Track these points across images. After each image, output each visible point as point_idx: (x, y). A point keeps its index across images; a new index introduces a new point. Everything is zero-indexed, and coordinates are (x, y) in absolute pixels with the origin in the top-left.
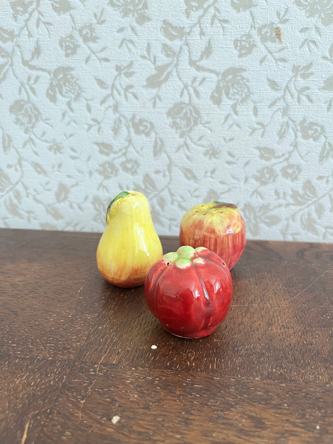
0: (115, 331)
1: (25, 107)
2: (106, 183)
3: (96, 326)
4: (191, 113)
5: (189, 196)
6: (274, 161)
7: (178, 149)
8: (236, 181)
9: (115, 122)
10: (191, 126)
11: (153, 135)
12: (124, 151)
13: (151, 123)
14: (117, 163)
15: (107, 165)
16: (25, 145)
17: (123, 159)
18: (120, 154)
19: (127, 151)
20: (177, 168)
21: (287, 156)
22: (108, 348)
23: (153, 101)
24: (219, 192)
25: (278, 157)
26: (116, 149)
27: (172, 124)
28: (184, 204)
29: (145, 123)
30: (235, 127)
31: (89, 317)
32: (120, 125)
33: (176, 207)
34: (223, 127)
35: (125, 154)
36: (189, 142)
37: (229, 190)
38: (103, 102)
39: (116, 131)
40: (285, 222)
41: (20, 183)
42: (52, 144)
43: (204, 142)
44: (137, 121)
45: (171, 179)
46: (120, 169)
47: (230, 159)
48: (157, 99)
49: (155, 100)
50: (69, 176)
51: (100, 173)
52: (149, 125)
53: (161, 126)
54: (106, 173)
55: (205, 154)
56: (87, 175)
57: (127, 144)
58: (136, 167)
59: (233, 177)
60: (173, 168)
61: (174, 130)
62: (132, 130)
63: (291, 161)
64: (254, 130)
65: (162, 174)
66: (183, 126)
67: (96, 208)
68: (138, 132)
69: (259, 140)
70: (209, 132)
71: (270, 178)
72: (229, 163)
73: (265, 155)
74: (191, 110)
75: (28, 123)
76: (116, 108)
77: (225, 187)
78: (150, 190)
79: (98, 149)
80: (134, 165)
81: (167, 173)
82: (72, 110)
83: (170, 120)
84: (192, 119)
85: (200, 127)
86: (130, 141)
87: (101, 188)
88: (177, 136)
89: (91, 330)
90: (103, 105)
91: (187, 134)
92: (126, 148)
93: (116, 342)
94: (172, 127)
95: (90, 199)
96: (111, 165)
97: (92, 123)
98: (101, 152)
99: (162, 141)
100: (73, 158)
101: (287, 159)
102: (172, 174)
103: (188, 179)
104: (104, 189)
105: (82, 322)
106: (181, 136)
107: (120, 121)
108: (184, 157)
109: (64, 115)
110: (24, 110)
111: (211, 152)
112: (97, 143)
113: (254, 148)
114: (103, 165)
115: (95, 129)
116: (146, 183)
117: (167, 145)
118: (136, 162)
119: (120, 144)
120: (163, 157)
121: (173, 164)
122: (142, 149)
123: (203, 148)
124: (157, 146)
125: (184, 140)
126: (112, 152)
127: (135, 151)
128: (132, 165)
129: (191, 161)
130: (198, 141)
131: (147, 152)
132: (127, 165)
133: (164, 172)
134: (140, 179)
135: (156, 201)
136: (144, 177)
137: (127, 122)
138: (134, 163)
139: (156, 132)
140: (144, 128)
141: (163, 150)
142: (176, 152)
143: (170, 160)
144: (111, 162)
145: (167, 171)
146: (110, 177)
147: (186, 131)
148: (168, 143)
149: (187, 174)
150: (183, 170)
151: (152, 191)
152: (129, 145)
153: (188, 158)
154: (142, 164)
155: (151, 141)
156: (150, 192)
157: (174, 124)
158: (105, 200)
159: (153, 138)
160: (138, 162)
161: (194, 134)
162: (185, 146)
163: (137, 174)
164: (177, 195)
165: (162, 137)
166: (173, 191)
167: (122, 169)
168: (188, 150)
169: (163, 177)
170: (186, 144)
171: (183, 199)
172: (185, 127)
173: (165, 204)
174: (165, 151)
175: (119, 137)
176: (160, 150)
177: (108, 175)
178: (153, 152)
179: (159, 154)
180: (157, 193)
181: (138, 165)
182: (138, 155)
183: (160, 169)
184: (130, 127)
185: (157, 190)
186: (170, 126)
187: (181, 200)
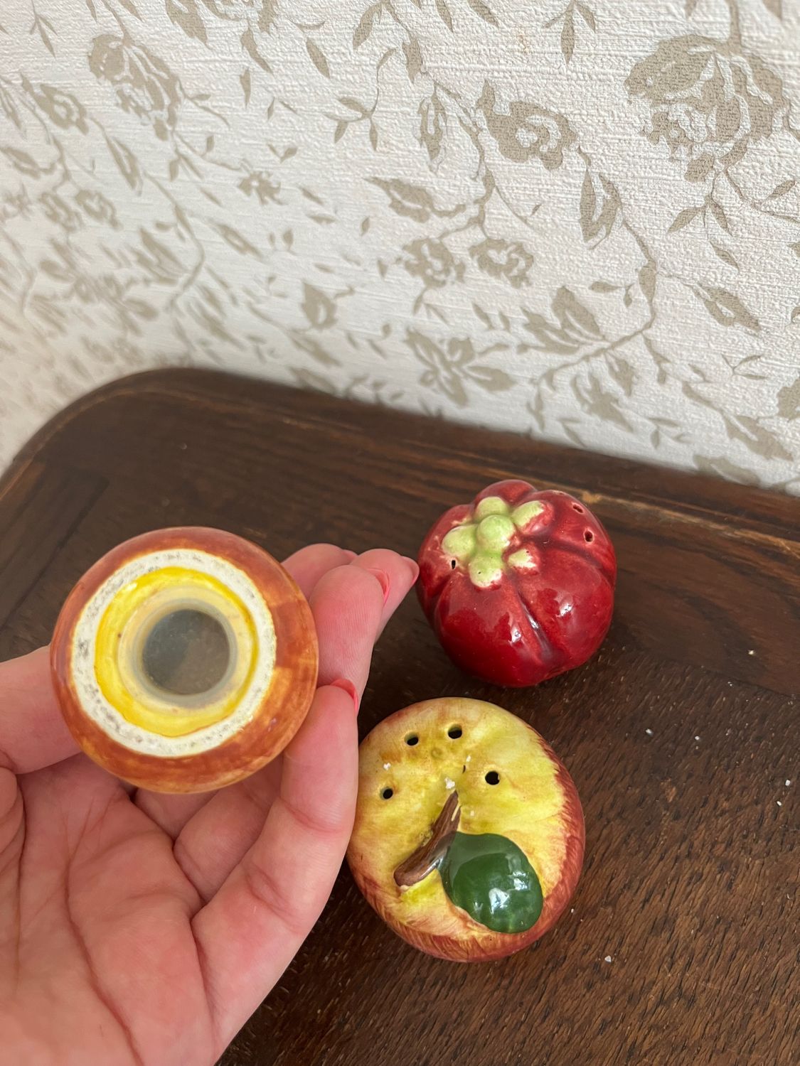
1: (126, 57)
2: (433, 296)
4: (741, 84)
5: (727, 370)
7: (684, 219)
9: (423, 112)
10: (738, 136)
11: (573, 162)
12: (473, 211)
13: (563, 121)
14: (459, 245)
15: (425, 249)
16: (173, 173)
17: (477, 236)
18: (461, 219)
19: (482, 213)
20: (676, 283)
23: (559, 27)
26: (443, 203)
27: (651, 127)
28: (703, 389)
29: (537, 119)
32: (442, 123)
33: (674, 392)
35: (478, 221)
36: (728, 198)
38: (362, 34)
39: (433, 143)
41: (203, 269)
42: (245, 175)
44: (503, 109)
45: (653, 312)
46: (472, 264)
48: (578, 18)
49: (570, 23)
50: (325, 269)
51: (411, 269)
52: (553, 126)
53: (606, 130)
54: (429, 272)
56: (375, 271)
57: (482, 190)
58: (522, 264)
60: (659, 280)
61: (664, 148)
62: (490, 142)
65: (620, 294)
66: (703, 134)
67: (420, 357)
68: (513, 151)
74: (738, 71)
75: (153, 107)
76: (414, 57)
78: (580, 333)
79: (388, 201)
80: (514, 256)
81: (639, 295)
82: (264, 64)
83: (642, 110)
84: (744, 107)
85: (783, 141)
86: (489, 181)
87: (422, 310)
88: (676, 174)
90: (365, 47)
91: (719, 166)
92: (480, 202)
94: (654, 137)
95: (399, 332)
96: (441, 251)
97: (346, 112)
98: (397, 207)
99: (609, 186)
100: (318, 219)
102: (657, 300)
103: (722, 320)
104: (432, 313)
106: (695, 173)
107: (440, 109)
108: (710, 252)
109: (245, 80)
110: (127, 67)
112: (376, 181)
114: (414, 247)
115: (358, 130)
116: (564, 313)
117: (632, 202)
118: (520, 248)
119: (455, 186)
120: (619, 242)
121: (659, 268)
122: (536, 209)
123: (793, 225)
124: (593, 202)
125: (707, 190)
126: (434, 210)
127: (510, 213)
128: (509, 255)
129: (736, 265)
130: (773, 196)
131: (557, 221)
132: (492, 253)
133: (627, 290)
134: (540, 299)
135: (605, 367)
136: (555, 294)
137: (465, 111)
138: (515, 251)
139: (585, 154)
140: (534, 137)
141: (618, 218)
142: (674, 228)
143: (648, 255)
144: (437, 241)
145: (638, 287)
146: (444, 283)
147: (718, 154)
148: (640, 196)
149: (720, 306)
150: (702, 291)
151: (587, 337)
152: (489, 192)
153: (726, 256)
154: (544, 255)
155: (570, 184)
156: (582, 339)
157: (663, 124)
158: (441, 341)
159: (575, 175)
160: (529, 249)
161: (753, 167)
162: (709, 210)
163: (529, 284)
164: (678, 362)
165: (611, 172)
166: (661, 348)
167: (476, 265)
168: (725, 227)
169: (623, 304)
170: (717, 205)
171: (703, 375)
172: (711, 138)
173: (634, 379)
174: (625, 223)
175: (447, 162)
176: (608, 218)
177: (436, 277)
178: (579, 221)
179: (603, 231)
180: (606, 345)
181: (530, 259)
182: (526, 228)
183: (611, 277)
184: (481, 130)
185: (604, 338)
186: (643, 132)
187: (695, 376)
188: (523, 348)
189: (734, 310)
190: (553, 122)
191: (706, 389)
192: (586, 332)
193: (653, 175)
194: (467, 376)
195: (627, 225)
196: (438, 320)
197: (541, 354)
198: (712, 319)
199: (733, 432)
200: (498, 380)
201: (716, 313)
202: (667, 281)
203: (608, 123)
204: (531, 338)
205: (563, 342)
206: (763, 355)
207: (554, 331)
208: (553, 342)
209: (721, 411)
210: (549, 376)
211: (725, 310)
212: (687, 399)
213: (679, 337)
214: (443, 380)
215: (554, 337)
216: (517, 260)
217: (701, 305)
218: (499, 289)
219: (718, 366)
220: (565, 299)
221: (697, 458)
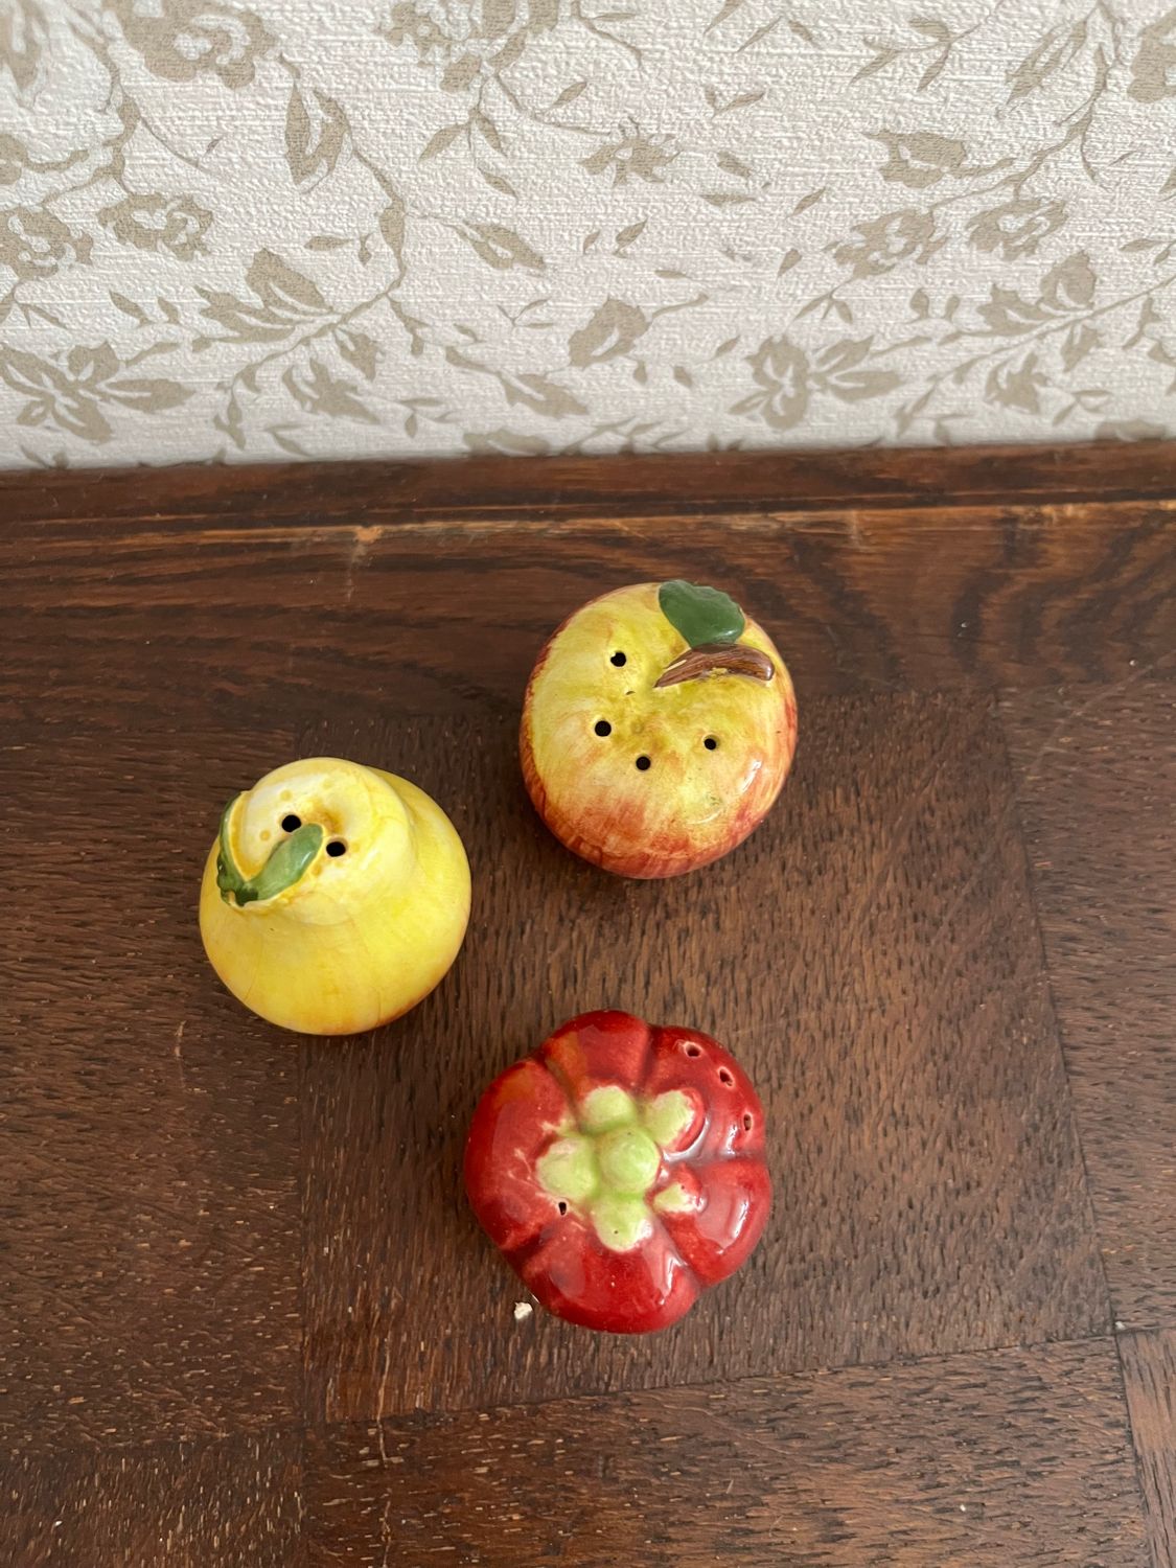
0: (383, 1260)
2: (35, 290)
3: (312, 1247)
5: (504, 322)
6: (949, 185)
7: (441, 141)
8: (741, 266)
10: (513, 29)
11: (272, 75)
12: (103, 157)
13: (253, 22)
14: (78, 212)
15: (16, 224)
17: (112, 193)
18: (82, 172)
19: (119, 157)
20: (435, 225)
21: (1021, 166)
22: (382, 1343)
24: (649, 307)
25: (978, 172)
26: (45, 152)
27: (389, 23)
28: (474, 352)
29: (209, 20)
30: (784, 35)
31: (267, 1199)
32: (38, 34)
33: (435, 361)
34: (712, 38)
35: (114, 171)
36: (501, 110)
37: (703, 298)
39: (24, 65)
40: (922, 388)
43: (592, 109)
44: (151, 9)
45: (402, 267)
46: (105, 236)
47: (731, 182)
52: (237, 29)
53: (323, 29)
54: (25, 257)
55: (595, 164)
57: (118, 126)
58: (193, 225)
59: (730, 254)
60: (409, 223)
61: (409, 50)
62: (130, 57)
63: (1035, 187)
64: (887, 54)
65: (353, 248)
66: (465, 29)
67: (16, 386)
68: (169, 65)
69: (902, 101)
70: (630, 63)
71: (906, 251)
72: (717, 199)
73: (916, 164)
77: (687, 288)
78: (295, 310)
80: (178, 215)
81: (382, 248)
85: (572, 33)
86: (129, 112)
87: (16, 314)
88: (428, 83)
89: (300, 1271)
91: (488, 69)
92: (115, 144)
93: (401, 1310)
94: (394, 37)
96: (45, 223)
99: (329, 104)
101: (1018, 181)
102: (407, 250)
103: (497, 262)
104: (33, 315)
105: (256, 1235)
106: (454, 80)
107: (35, 14)
108: (478, 180)
111: (625, 154)
113: (869, 135)
116: (267, 287)
117: (366, 123)
118: (188, 204)
119: (68, 124)
120: (348, 180)
121: (408, 208)
122: (212, 145)
123: (584, 137)
124: (306, 128)
125: (472, 100)
126: (28, 164)
127: (168, 155)
128: (169, 215)
129: (513, 193)
130: (558, 104)
131: (250, 159)
132: (140, 216)
133: (363, 243)
134: (227, 271)
135: (334, 348)
136: (250, 262)
137: (82, 14)
138: (180, 208)
139: (290, 64)
140: (205, 44)
141: (345, 147)
142: (428, 153)
143: (391, 194)
144: (39, 209)
145: (379, 236)
146: (55, 269)
147: (485, 55)
148: (379, 115)
149: (493, 246)
150: (469, 231)
151: (305, 313)
152: (131, 128)
153: (499, 183)
154: (230, 210)
155: (268, 106)
156: (296, 317)
157: (407, 17)
158: (56, 356)
159: (277, 93)
160: (203, 203)
161: (534, 69)
162: (475, 127)
163: (206, 252)
164: (439, 324)
165: (331, 86)
166: (414, 311)
167: (112, 235)
168: (498, 147)
169: (357, 261)
170: (485, 120)
171: (473, 335)
172: (476, 34)
173: (379, 356)
174: (357, 153)
175: (51, 92)
176: (331, 148)
177: (39, 262)
178: (285, 156)
179: (323, 168)
180: (334, 319)
181: (207, 218)
182: (198, 173)
183: (337, 229)
184: (112, 39)
185: (331, 310)
186: (378, 30)
187: (462, 337)
188: (202, 343)
189: (512, 249)
190: (237, 22)
191: (478, 351)
192: (301, 306)
193: (394, 86)
194: (105, 398)
195: (359, 156)
196: (46, 325)
197: (233, 347)
198: (484, 264)
199: (513, 395)
200: (163, 395)
201: (490, 256)
202: (420, 223)
203: (326, 20)
204: (215, 328)
205: (268, 325)
206: (550, 298)
207: (252, 312)
208: (251, 328)
209: (499, 374)
210: (248, 376)
211: (500, 250)
212: (453, 369)
213: (440, 293)
214: (63, 412)
215: (253, 321)
216: (185, 221)
217: (468, 248)
218: (157, 266)
219: (494, 320)
220: (267, 268)
221: (467, 437)
